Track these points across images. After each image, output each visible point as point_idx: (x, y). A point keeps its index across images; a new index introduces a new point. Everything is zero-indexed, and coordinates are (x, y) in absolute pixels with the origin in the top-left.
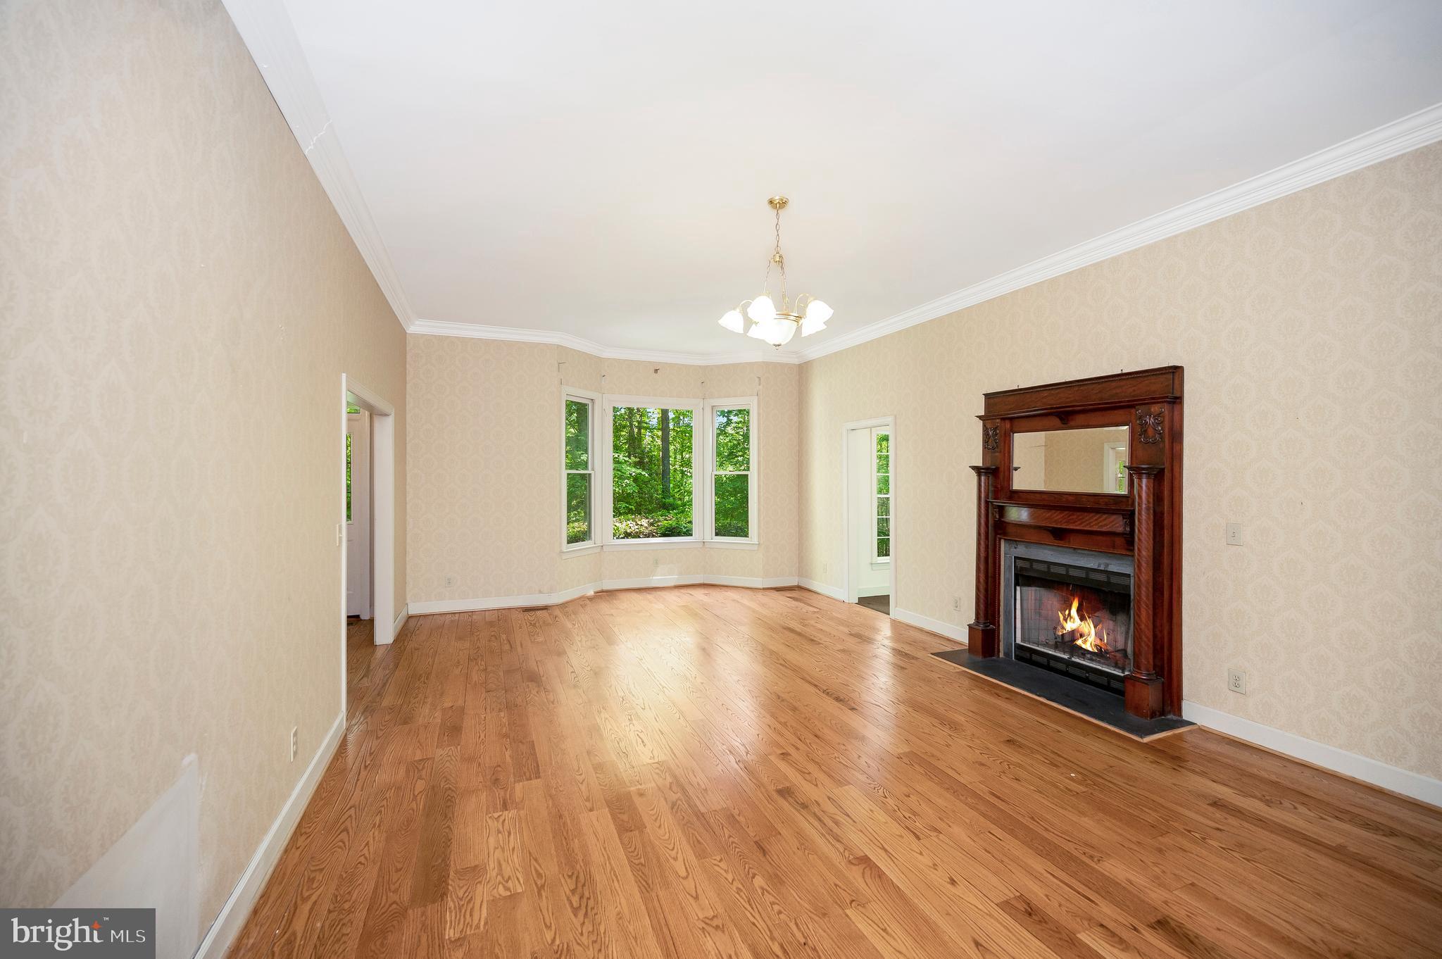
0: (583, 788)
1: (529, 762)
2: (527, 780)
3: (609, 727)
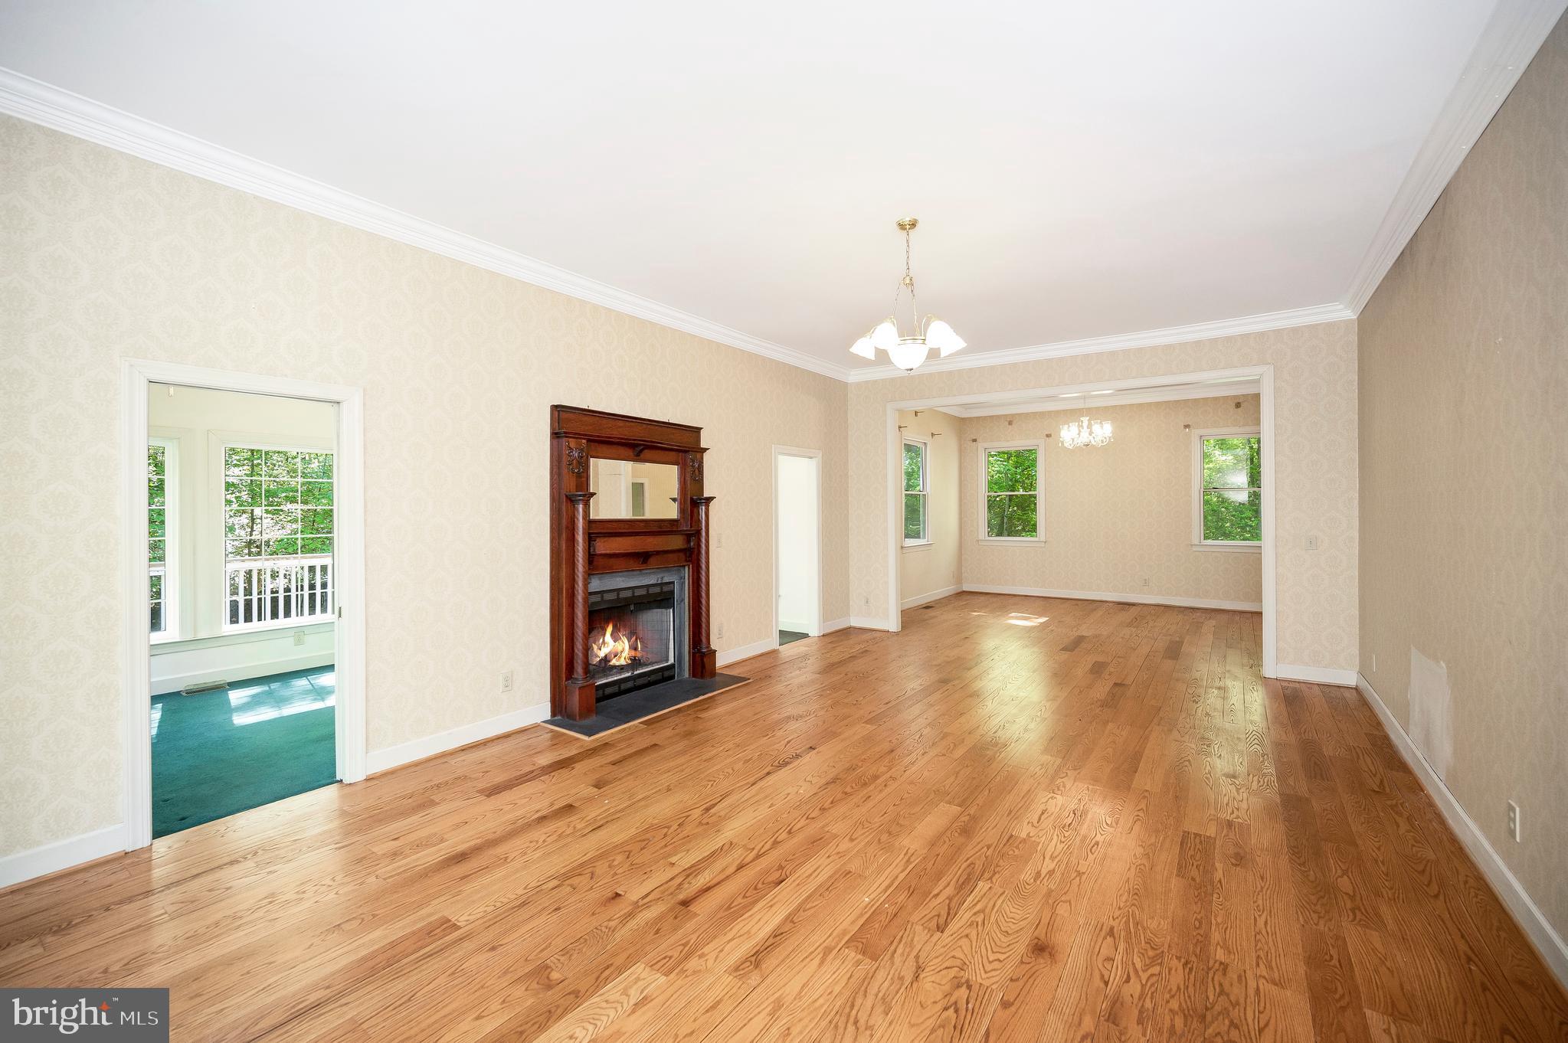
0: (1143, 806)
1: (1191, 852)
2: (1200, 835)
3: (1060, 847)
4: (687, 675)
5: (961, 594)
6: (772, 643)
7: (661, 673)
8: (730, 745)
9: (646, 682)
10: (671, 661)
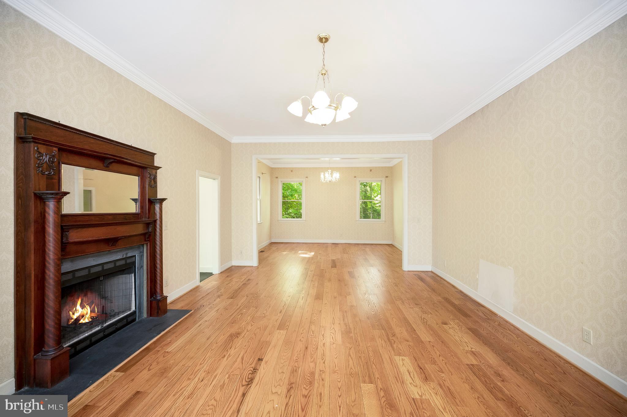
4: (145, 315)
5: (272, 244)
6: (196, 282)
7: (125, 320)
8: (201, 374)
9: (114, 329)
10: (133, 308)
